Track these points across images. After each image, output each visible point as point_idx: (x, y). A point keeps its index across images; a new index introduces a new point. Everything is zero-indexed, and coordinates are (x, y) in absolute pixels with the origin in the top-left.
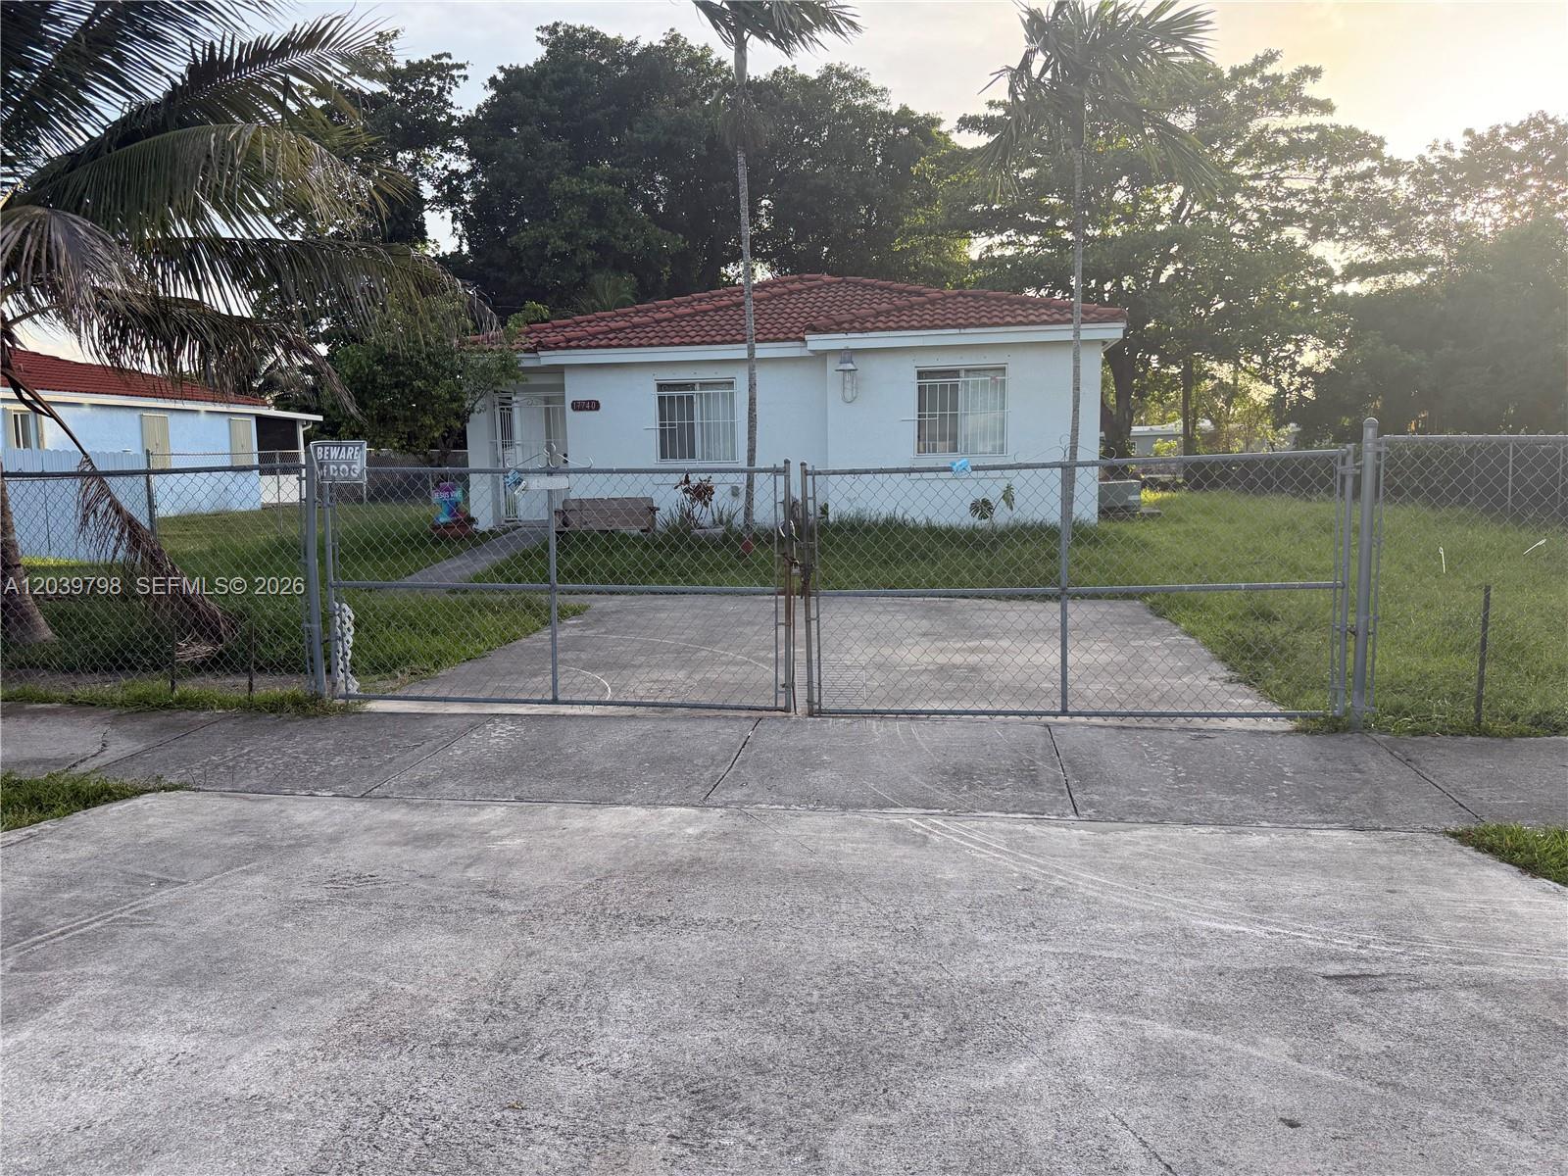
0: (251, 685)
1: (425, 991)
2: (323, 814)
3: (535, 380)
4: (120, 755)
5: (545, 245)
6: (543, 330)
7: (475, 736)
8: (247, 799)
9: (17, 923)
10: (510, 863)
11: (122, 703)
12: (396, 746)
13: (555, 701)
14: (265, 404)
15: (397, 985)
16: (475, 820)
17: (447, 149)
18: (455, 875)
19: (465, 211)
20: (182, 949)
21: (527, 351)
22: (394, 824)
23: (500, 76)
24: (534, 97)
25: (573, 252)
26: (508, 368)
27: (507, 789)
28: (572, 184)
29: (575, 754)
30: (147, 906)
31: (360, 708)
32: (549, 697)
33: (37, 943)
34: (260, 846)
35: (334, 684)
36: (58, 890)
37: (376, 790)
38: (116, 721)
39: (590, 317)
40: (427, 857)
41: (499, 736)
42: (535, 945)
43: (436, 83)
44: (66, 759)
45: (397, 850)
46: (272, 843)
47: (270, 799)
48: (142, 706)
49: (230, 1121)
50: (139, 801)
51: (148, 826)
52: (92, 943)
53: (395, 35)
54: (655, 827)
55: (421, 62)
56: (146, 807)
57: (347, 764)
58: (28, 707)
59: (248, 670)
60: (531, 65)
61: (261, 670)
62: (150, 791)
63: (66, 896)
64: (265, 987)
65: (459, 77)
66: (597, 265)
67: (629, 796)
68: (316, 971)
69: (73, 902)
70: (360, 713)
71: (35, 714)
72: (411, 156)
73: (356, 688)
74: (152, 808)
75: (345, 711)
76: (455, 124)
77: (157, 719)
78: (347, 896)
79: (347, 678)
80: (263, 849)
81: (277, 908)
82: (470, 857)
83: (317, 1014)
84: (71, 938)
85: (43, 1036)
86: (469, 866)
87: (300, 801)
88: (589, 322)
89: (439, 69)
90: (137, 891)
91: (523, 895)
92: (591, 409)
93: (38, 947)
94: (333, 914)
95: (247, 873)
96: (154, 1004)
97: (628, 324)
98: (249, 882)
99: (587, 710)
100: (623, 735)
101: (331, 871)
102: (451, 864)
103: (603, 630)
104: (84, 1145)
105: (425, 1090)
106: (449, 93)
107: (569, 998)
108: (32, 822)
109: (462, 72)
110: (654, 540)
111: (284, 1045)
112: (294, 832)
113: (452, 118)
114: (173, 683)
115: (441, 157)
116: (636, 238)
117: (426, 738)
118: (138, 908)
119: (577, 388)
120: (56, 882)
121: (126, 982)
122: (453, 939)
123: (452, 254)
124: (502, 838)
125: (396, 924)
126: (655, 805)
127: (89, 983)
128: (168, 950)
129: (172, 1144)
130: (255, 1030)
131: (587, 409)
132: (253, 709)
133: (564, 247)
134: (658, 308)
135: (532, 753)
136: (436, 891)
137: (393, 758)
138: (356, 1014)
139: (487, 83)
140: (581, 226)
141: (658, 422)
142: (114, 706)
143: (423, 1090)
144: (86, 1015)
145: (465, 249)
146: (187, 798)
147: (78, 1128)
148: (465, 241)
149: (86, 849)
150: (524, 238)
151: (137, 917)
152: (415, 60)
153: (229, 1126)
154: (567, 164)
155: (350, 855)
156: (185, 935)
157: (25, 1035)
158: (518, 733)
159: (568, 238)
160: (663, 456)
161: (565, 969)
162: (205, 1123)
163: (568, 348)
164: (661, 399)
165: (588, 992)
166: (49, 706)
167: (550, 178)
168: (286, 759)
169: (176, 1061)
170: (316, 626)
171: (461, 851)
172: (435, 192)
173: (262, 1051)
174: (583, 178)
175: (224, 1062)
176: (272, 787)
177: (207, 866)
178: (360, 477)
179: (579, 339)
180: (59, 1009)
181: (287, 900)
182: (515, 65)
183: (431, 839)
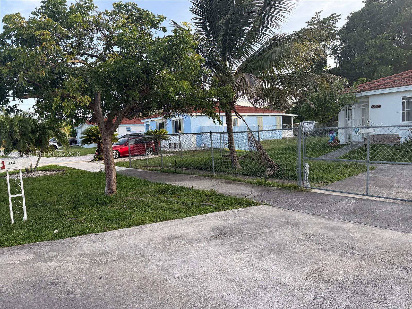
0: (283, 182)
1: (333, 270)
2: (303, 217)
3: (360, 100)
4: (255, 195)
5: (362, 61)
6: (363, 86)
7: (343, 202)
8: (284, 210)
9: (238, 230)
10: (356, 240)
11: (255, 183)
12: (321, 202)
13: (367, 195)
14: (284, 113)
15: (325, 266)
16: (344, 226)
17: (334, 39)
18: (340, 240)
19: (338, 55)
20: (272, 244)
21: (358, 92)
22: (321, 223)
23: (350, 16)
24: (361, 19)
25: (372, 62)
26: (352, 98)
27: (353, 219)
28: (372, 42)
29: (375, 212)
30: (264, 232)
31: (310, 191)
32: (365, 194)
33: (242, 235)
34: (288, 222)
35: (304, 184)
36: (245, 224)
37: (316, 213)
38: (254, 187)
39: (378, 80)
40: (331, 233)
41: (350, 203)
42: (366, 266)
43: (332, 22)
44: (245, 195)
45: (323, 230)
46: (291, 222)
47: (289, 211)
48: (259, 185)
49: (286, 289)
50: (260, 207)
51: (262, 213)
52: (253, 238)
53: (320, 12)
54: (405, 239)
55: (327, 18)
56: (261, 208)
57: (308, 205)
58: (237, 182)
59: (282, 178)
60: (360, 10)
61: (286, 179)
62: (262, 205)
63: (247, 226)
64: (292, 258)
65: (338, 19)
66: (379, 64)
67: (395, 228)
68: (304, 257)
69: (248, 227)
70: (310, 192)
71: (238, 184)
72: (324, 43)
73: (309, 185)
74: (263, 209)
75: (306, 191)
76: (336, 32)
77: (262, 188)
78: (310, 240)
79: (307, 182)
80: (288, 223)
81: (293, 239)
82: (344, 236)
83: (305, 268)
84: (249, 236)
85: (245, 256)
86: (344, 238)
87: (297, 213)
88: (378, 81)
89: (333, 18)
90: (261, 228)
91: (361, 250)
92: (378, 107)
93: (242, 236)
94: (308, 244)
95: (286, 229)
96: (267, 256)
97: (392, 80)
98: (286, 231)
99: (378, 199)
100: (392, 208)
101: (306, 232)
102: (338, 237)
103: (382, 175)
104: (254, 284)
105: (335, 298)
106: (335, 24)
107: (379, 284)
108: (239, 208)
109: (339, 17)
110: (399, 148)
111: (298, 274)
112: (296, 220)
113: (335, 31)
114: (266, 180)
115: (332, 42)
116: (394, 54)
117: (329, 201)
118: (262, 232)
119: (373, 102)
120: (245, 222)
121: (260, 249)
122: (341, 258)
123: (334, 68)
124: (353, 233)
125: (324, 250)
126: (405, 232)
127: (253, 247)
128: (269, 243)
129: (273, 291)
130: (290, 268)
131: (376, 108)
132: (284, 188)
133: (369, 60)
134: (403, 74)
135: (360, 210)
136: (335, 243)
137: (320, 205)
138: (315, 271)
139: (346, 18)
140: (375, 54)
141: (402, 110)
142: (253, 184)
143: (335, 297)
144: (253, 254)
145: (338, 66)
146: (271, 208)
147: (253, 280)
148: (338, 64)
149: (250, 216)
150: (356, 60)
151: (262, 234)
152: (326, 17)
153: (285, 290)
154: (370, 36)
155: (311, 229)
156: (272, 240)
157: (241, 255)
158: (356, 203)
159: (370, 58)
160: (403, 120)
161: (376, 275)
162: (280, 287)
163: (371, 90)
164: (403, 103)
165: (385, 284)
166: (241, 182)
167: (365, 41)
168: (292, 201)
169: (272, 271)
170: (300, 169)
171: (341, 234)
172: (330, 52)
173: (292, 274)
174: (376, 39)
175: (283, 274)
176: (289, 208)
177: (276, 225)
178: (313, 130)
179: (375, 87)
180: (247, 251)
181: (295, 237)
182: (355, 11)
183: (332, 229)
